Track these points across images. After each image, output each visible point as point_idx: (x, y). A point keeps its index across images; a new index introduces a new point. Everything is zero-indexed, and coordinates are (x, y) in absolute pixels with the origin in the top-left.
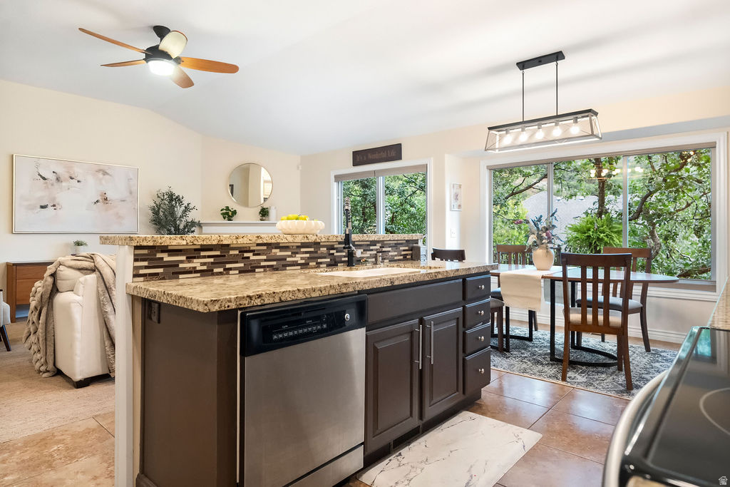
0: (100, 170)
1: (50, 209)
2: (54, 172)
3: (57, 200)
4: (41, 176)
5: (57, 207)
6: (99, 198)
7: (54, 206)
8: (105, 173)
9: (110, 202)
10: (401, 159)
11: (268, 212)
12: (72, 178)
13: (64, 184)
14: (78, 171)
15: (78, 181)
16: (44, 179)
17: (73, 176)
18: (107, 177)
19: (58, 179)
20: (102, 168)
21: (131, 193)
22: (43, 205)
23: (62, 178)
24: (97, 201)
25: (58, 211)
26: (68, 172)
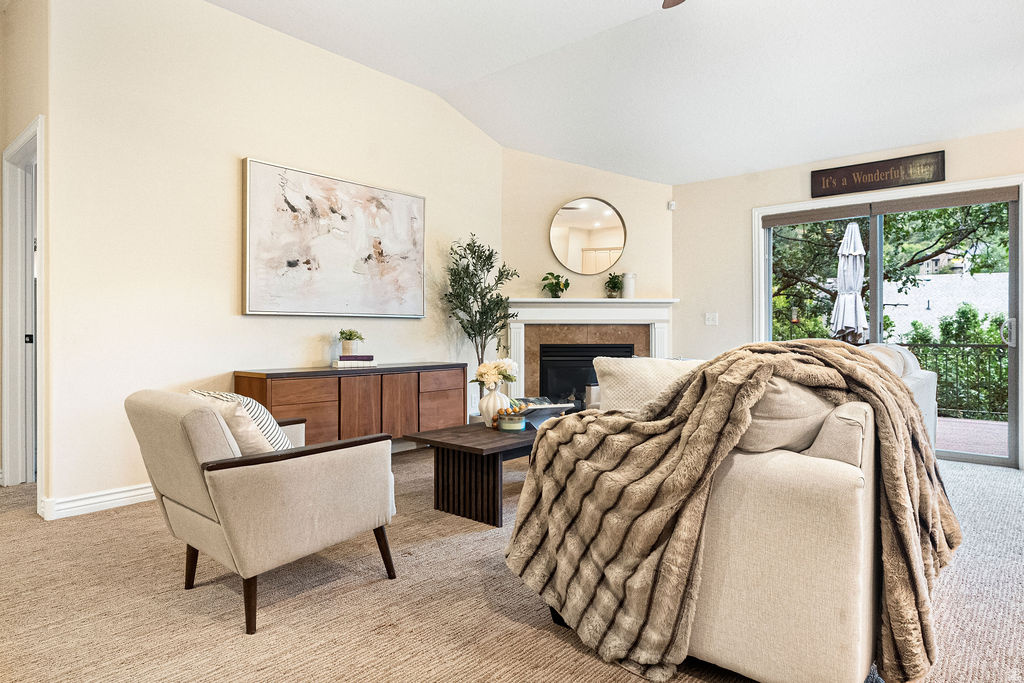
0: (374, 198)
1: (303, 267)
2: (307, 198)
3: (314, 252)
4: (288, 203)
5: (313, 265)
6: (372, 251)
7: (308, 262)
8: (380, 205)
9: (387, 259)
10: (944, 179)
11: (621, 283)
12: (334, 212)
13: (322, 222)
14: (342, 197)
15: (343, 218)
16: (293, 209)
17: (336, 208)
18: (383, 211)
19: (313, 212)
20: (376, 193)
21: (415, 244)
22: (291, 260)
23: (319, 211)
24: (369, 257)
25: (315, 274)
26: (329, 199)
